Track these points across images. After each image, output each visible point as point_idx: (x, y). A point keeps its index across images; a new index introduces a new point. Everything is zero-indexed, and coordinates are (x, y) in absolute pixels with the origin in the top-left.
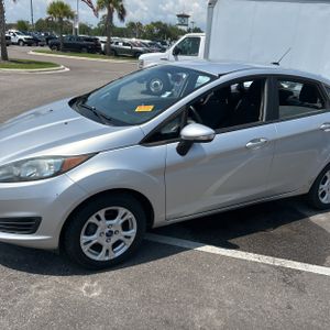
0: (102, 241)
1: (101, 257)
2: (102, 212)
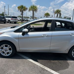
0: (4, 51)
1: (4, 55)
2: (4, 45)
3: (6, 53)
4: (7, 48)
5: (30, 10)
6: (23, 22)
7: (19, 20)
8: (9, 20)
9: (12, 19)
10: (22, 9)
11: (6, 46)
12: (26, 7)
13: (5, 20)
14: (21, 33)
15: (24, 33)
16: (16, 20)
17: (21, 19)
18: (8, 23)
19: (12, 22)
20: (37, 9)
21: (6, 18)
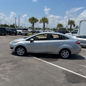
2: (20, 48)
3: (20, 53)
4: (22, 50)
5: (40, 22)
6: (34, 33)
7: (30, 32)
8: (20, 32)
9: (22, 31)
10: (33, 20)
11: (21, 49)
12: (37, 19)
13: (16, 32)
14: (30, 42)
15: (31, 41)
16: (27, 32)
17: (32, 30)
18: (19, 34)
19: (23, 34)
20: (48, 20)
21: (18, 30)
